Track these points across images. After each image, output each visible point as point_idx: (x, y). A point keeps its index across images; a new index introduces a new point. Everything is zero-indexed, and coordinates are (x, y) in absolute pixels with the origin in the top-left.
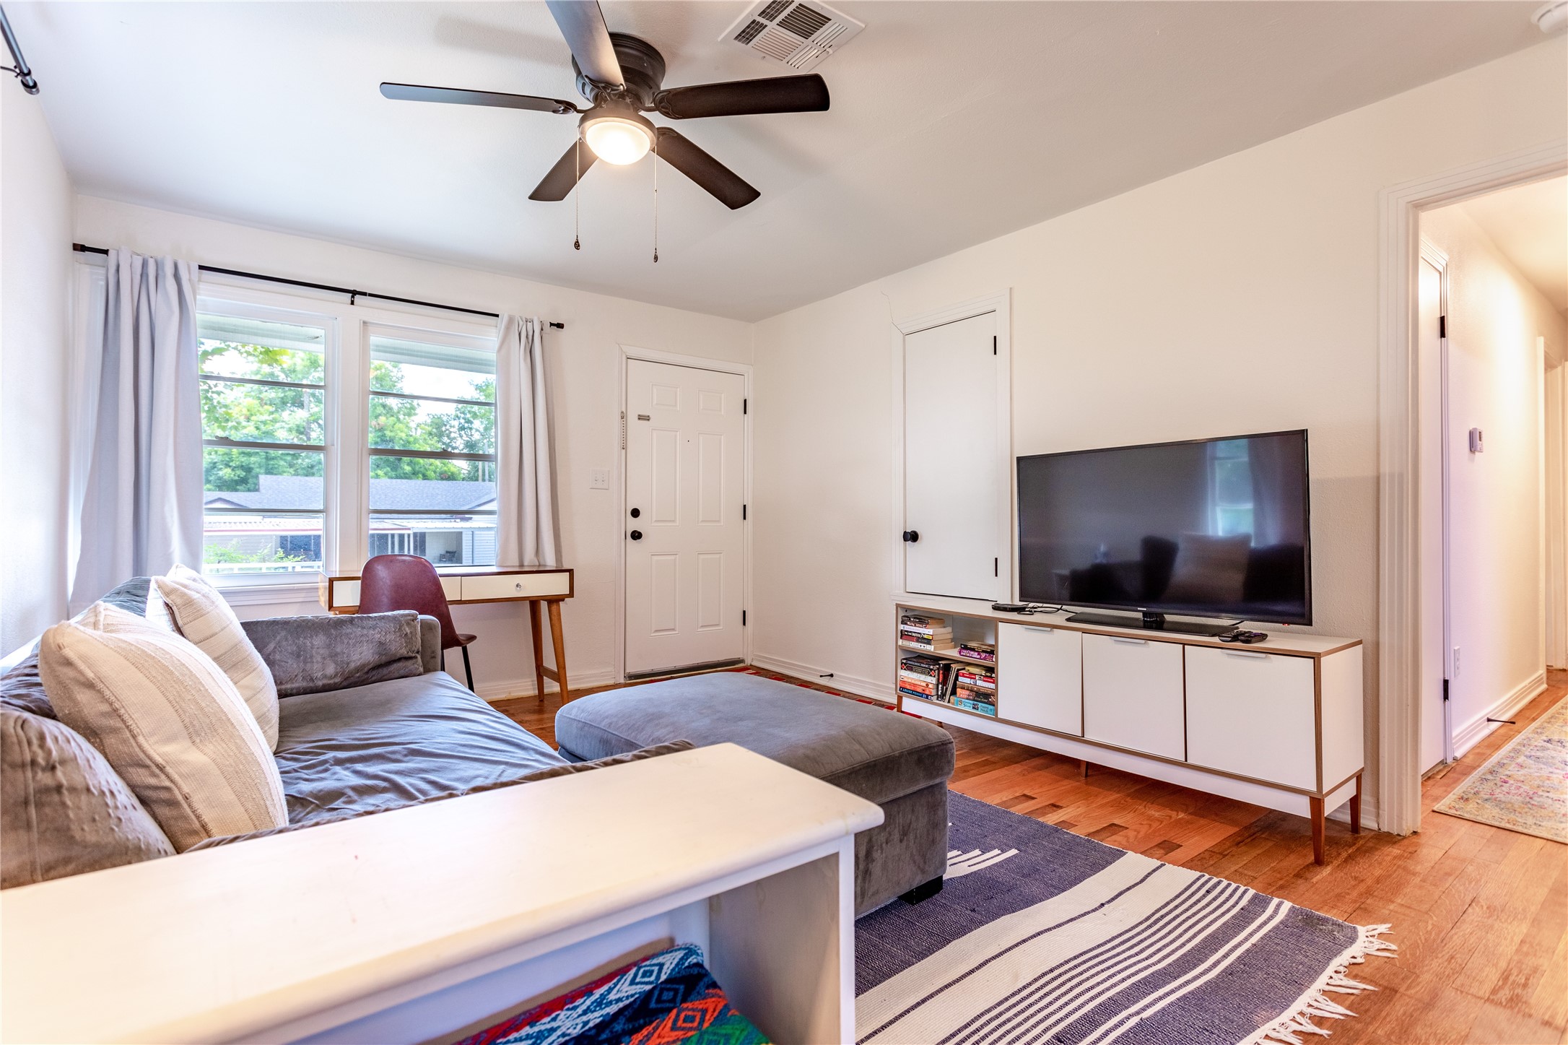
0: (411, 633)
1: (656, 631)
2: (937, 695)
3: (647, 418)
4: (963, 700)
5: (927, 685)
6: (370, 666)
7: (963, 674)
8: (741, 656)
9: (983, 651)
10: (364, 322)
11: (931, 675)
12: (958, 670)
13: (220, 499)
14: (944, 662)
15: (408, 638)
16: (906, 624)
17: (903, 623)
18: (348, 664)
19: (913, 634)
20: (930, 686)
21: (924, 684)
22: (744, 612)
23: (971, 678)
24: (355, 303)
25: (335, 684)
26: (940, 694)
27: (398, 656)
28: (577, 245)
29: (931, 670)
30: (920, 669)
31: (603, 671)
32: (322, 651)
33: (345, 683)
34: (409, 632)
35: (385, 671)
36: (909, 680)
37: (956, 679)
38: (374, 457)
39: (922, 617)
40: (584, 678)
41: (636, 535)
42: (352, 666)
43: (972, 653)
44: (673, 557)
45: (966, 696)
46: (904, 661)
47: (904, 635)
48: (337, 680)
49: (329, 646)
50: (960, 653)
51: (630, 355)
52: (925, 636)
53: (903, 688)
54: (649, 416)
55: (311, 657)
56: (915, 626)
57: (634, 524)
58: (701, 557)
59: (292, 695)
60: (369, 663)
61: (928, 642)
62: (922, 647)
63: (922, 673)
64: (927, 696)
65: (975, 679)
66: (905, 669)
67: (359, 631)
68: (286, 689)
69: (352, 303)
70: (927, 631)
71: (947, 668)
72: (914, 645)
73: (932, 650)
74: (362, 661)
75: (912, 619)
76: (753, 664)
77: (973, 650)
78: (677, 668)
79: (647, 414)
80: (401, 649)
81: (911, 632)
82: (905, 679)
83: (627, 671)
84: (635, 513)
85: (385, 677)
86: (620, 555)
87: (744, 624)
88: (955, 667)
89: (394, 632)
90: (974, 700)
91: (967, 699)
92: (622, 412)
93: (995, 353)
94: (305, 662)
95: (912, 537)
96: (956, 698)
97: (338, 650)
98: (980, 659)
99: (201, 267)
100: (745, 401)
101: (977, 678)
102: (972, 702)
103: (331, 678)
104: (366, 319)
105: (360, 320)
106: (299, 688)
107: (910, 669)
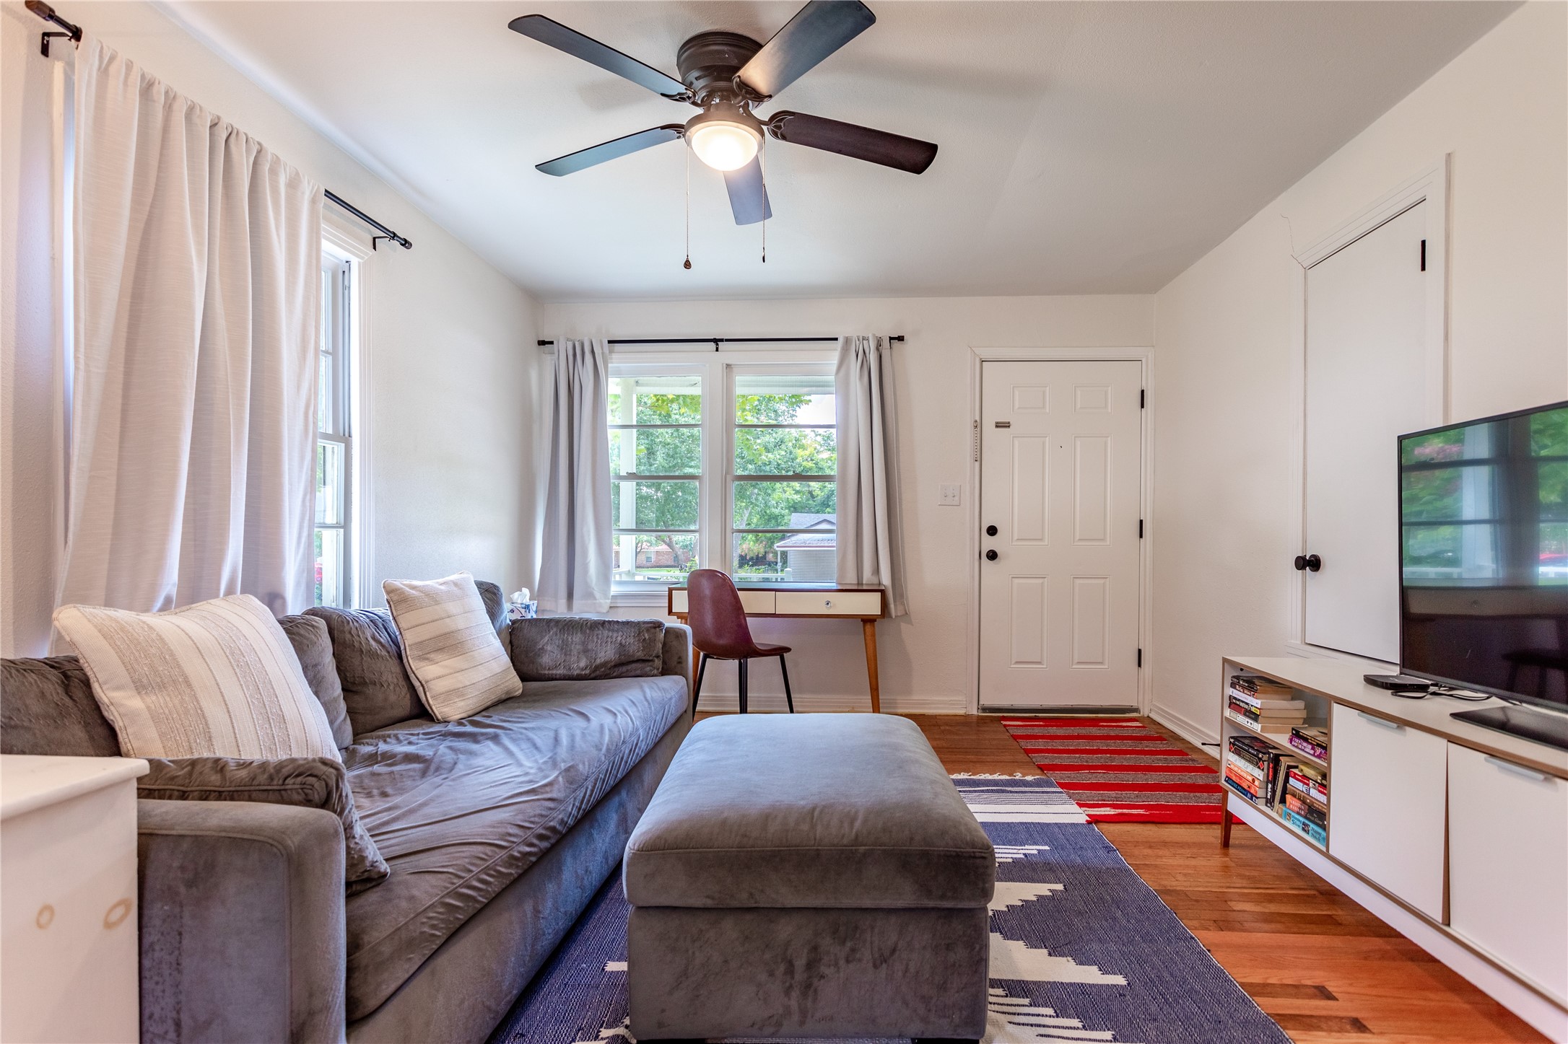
0: (650, 638)
1: (1017, 663)
2: (1266, 798)
3: (1006, 425)
4: (1293, 814)
5: (1253, 780)
6: (613, 664)
7: (1295, 774)
8: (1135, 704)
9: (1318, 745)
10: (728, 366)
11: (1259, 767)
12: (1289, 767)
13: (825, 521)
14: (1274, 751)
15: (648, 644)
16: (1235, 688)
17: (1233, 685)
18: (595, 660)
19: (1241, 704)
20: (1257, 783)
21: (1250, 778)
22: (1140, 651)
23: (1305, 783)
24: (719, 349)
25: (585, 674)
26: (1269, 797)
27: (635, 658)
28: (687, 265)
29: (1260, 759)
30: (1248, 756)
31: (952, 699)
32: (578, 647)
33: (593, 675)
34: (647, 637)
35: (624, 669)
36: (1236, 769)
37: (1286, 781)
38: (737, 483)
39: (1251, 681)
40: (929, 704)
41: (992, 556)
42: (598, 661)
43: (1305, 744)
44: (1040, 581)
45: (1296, 809)
46: (1232, 740)
47: (1234, 704)
48: (587, 672)
49: (583, 643)
50: (1291, 741)
51: (984, 357)
52: (1253, 709)
53: (1229, 778)
54: (1009, 423)
55: (571, 650)
56: (1243, 692)
57: (989, 543)
58: (1078, 581)
59: (556, 679)
60: (611, 661)
61: (1255, 717)
62: (1249, 724)
63: (1249, 762)
64: (1252, 795)
65: (1308, 785)
66: (1233, 752)
67: (606, 633)
68: (552, 674)
69: (717, 350)
70: (1255, 702)
71: (1276, 760)
72: (1242, 720)
73: (1259, 731)
74: (606, 659)
75: (1241, 682)
76: (1151, 715)
77: (1306, 740)
78: (1044, 707)
79: (1007, 421)
80: (638, 651)
81: (1239, 700)
82: (1232, 767)
83: (981, 703)
84: (992, 531)
85: (624, 675)
86: (973, 577)
87: (1139, 665)
88: (1285, 762)
89: (634, 636)
90: (1305, 817)
91: (1298, 813)
92: (976, 421)
93: (1423, 268)
94: (566, 655)
95: (1310, 563)
96: (1284, 808)
97: (590, 647)
98: (1314, 755)
99: (610, 342)
100: (1143, 391)
101: (1311, 785)
102: (1302, 819)
103: (582, 670)
104: (729, 362)
105: (723, 364)
106: (560, 674)
107: (1237, 752)
